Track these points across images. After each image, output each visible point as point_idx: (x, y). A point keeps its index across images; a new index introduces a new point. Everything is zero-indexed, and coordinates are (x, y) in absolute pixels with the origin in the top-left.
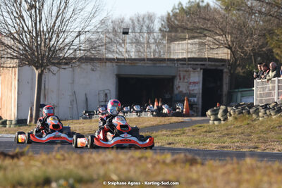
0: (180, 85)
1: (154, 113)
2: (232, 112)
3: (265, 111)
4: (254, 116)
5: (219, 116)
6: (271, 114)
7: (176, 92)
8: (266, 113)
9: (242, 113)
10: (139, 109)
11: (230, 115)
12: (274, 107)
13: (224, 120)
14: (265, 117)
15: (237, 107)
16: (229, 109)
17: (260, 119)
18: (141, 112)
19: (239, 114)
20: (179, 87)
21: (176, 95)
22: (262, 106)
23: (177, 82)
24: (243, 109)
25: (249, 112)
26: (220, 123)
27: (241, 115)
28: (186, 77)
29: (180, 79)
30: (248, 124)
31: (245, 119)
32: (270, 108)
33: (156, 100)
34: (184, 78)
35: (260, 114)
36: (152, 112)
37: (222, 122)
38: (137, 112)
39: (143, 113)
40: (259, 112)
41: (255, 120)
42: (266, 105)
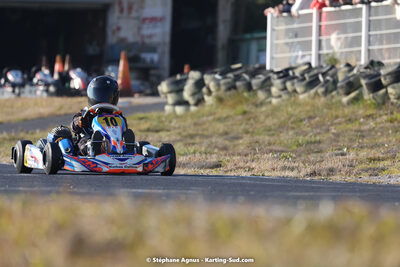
0: (123, 24)
1: (52, 89)
2: (212, 86)
3: (284, 83)
4: (261, 95)
5: (187, 95)
6: (295, 91)
7: (112, 39)
8: (285, 89)
9: (235, 87)
10: (19, 80)
11: (210, 92)
12: (302, 75)
13: (196, 104)
14: (285, 97)
15: (223, 74)
16: (208, 78)
17: (274, 101)
18: (22, 85)
19: (229, 89)
20: (119, 29)
21: (112, 47)
22: (278, 73)
23: (114, 18)
24: (238, 78)
25: (249, 87)
26: (188, 110)
27: (233, 92)
28: (135, 7)
29: (122, 11)
30: (245, 113)
31: (241, 102)
32: (294, 77)
33: (58, 58)
34: (130, 8)
35: (274, 90)
36: (47, 85)
37: (193, 109)
38: (14, 85)
39: (28, 88)
40: (271, 85)
41: (262, 104)
42: (287, 70)
